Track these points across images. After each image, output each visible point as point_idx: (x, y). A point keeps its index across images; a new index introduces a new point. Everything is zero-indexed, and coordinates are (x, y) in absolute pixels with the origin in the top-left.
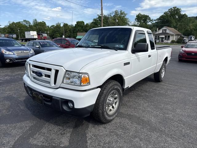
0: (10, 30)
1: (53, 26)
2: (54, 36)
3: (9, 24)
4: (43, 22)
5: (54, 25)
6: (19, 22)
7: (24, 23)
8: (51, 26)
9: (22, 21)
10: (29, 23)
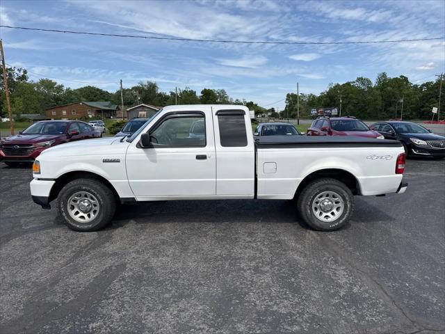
0: (328, 101)
1: (427, 85)
2: (422, 110)
3: (328, 90)
4: (402, 76)
5: (432, 83)
6: (348, 84)
7: (357, 84)
8: (423, 85)
9: (355, 79)
10: (369, 82)
